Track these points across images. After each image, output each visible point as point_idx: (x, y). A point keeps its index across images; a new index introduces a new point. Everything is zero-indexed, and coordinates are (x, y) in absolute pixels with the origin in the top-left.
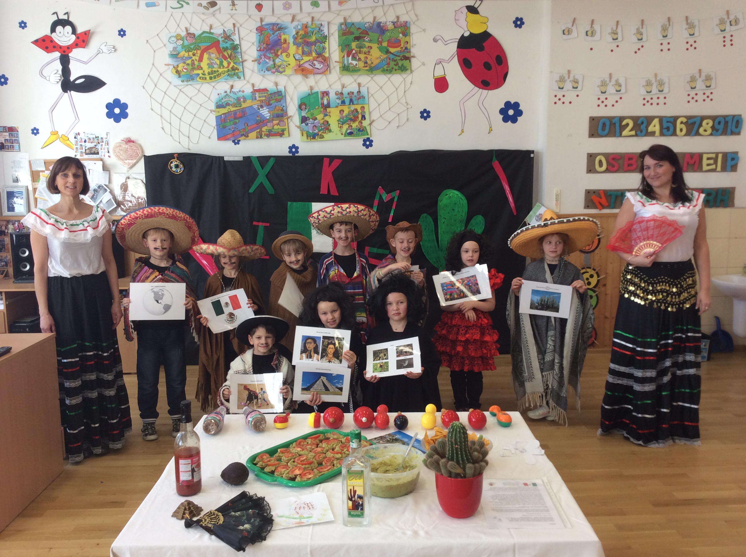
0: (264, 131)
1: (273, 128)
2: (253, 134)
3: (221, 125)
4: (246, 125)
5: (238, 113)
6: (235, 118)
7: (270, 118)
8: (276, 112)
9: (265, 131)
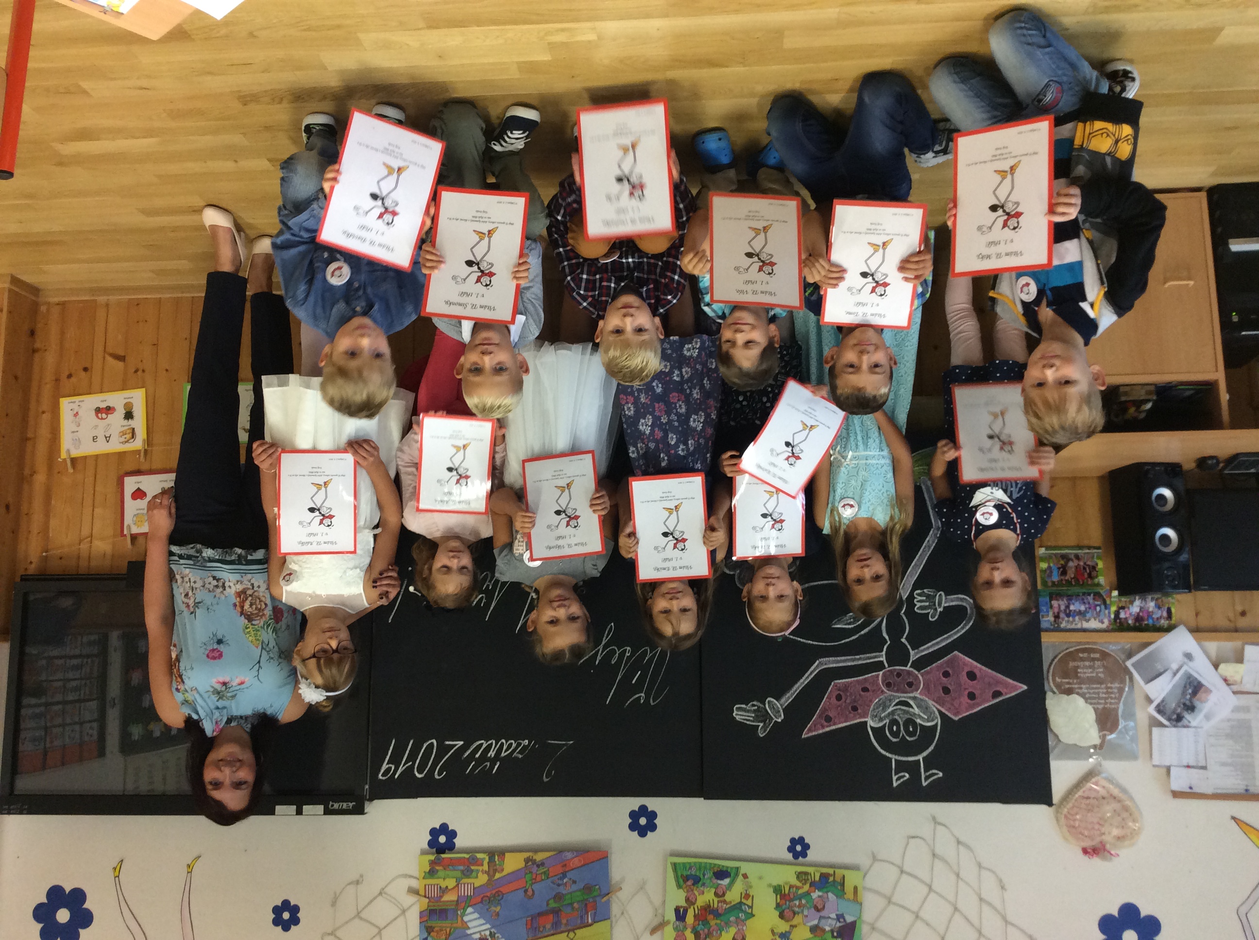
0: (484, 872)
1: (458, 881)
2: (513, 863)
3: (595, 894)
4: (530, 893)
5: (548, 926)
6: (556, 912)
7: (465, 909)
8: (446, 924)
9: (480, 874)
